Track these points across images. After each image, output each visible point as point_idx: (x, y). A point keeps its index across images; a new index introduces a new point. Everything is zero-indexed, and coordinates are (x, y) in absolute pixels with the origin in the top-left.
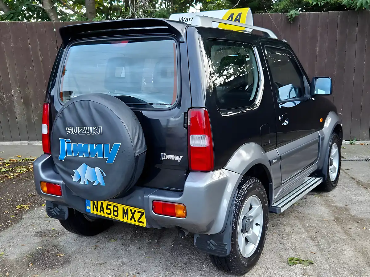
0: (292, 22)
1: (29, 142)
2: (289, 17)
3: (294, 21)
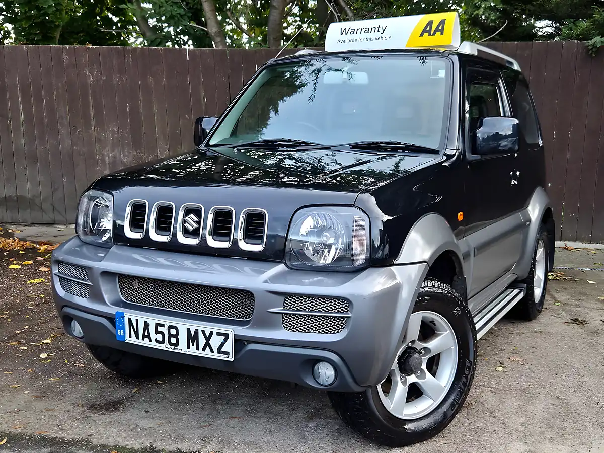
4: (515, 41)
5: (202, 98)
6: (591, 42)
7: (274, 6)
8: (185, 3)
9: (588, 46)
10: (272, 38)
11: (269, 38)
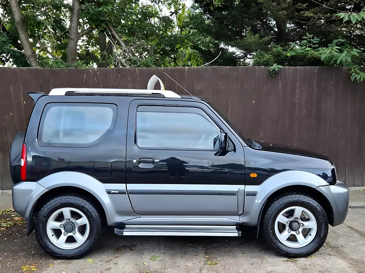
0: (273, 75)
1: (4, 191)
2: (271, 71)
3: (275, 73)
4: (229, 66)
5: (22, 101)
6: (272, 68)
7: (71, 38)
8: (6, 33)
9: (270, 70)
10: (70, 59)
11: (68, 59)
